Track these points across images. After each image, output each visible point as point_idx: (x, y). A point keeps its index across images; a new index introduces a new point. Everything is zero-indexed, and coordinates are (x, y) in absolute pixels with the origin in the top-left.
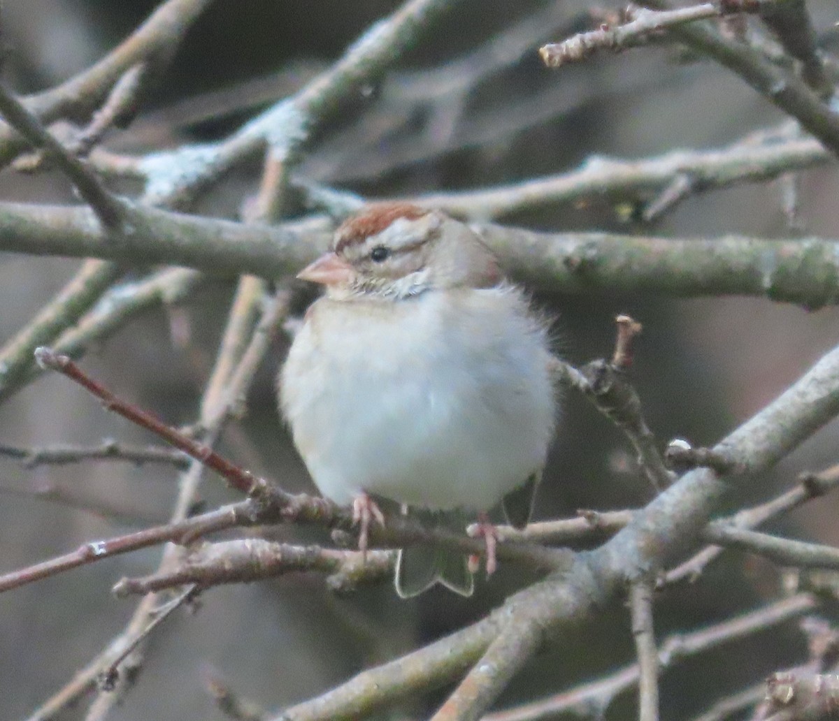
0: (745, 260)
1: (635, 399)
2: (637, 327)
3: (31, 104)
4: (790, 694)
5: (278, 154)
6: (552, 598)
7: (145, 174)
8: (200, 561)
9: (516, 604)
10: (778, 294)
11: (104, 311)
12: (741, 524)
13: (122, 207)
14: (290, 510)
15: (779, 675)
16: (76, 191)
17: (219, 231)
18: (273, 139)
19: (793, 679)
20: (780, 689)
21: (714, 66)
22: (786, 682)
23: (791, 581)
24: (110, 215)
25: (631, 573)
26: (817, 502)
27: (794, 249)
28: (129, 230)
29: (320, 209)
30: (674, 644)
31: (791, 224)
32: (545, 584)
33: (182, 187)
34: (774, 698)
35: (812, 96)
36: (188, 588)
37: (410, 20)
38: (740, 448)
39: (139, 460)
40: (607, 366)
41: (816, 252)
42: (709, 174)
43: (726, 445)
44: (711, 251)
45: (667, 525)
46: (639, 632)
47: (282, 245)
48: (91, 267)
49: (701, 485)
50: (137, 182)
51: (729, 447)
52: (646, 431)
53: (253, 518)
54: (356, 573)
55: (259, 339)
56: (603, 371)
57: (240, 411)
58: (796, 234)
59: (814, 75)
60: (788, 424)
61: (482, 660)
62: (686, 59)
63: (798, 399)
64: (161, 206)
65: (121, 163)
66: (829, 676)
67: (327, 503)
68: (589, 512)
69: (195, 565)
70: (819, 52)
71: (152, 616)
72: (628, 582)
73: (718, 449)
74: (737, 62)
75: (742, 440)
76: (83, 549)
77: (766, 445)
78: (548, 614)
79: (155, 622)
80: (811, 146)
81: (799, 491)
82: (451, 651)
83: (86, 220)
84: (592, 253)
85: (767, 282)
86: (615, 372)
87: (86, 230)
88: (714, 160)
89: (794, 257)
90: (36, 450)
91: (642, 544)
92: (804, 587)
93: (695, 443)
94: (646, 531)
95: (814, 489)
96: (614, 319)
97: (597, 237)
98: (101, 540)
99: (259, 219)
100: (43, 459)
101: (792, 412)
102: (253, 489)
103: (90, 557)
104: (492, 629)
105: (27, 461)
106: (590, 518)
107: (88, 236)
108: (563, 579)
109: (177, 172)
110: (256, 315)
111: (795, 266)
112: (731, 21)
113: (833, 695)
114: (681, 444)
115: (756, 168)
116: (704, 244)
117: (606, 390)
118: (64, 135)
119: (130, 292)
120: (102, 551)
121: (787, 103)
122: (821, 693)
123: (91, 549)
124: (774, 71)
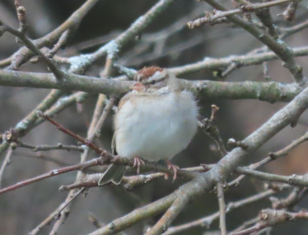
0: (251, 88)
1: (217, 130)
2: (218, 108)
3: (35, 42)
4: (266, 216)
5: (110, 56)
6: (193, 187)
7: (70, 63)
8: (85, 180)
9: (182, 189)
10: (261, 98)
11: (58, 104)
12: (251, 168)
13: (63, 73)
14: (113, 160)
15: (263, 211)
16: (48, 68)
17: (92, 80)
18: (108, 52)
19: (267, 212)
20: (263, 215)
21: (242, 29)
22: (265, 213)
23: (266, 185)
24: (59, 75)
25: (217, 179)
26: (274, 162)
27: (266, 85)
28: (65, 80)
29: (124, 73)
30: (231, 205)
31: (266, 77)
32: (191, 183)
33: (81, 66)
34: (261, 217)
35: (272, 38)
36: (83, 188)
37: (150, 15)
38: (250, 141)
39: (68, 149)
40: (209, 120)
41: (273, 85)
42: (242, 62)
43: (246, 140)
44: (241, 86)
45: (228, 165)
46: (220, 197)
47: (111, 84)
48: (53, 91)
49: (238, 153)
50: (68, 65)
51: (247, 141)
52: (221, 140)
53: (102, 163)
54: (133, 183)
55: (104, 113)
56: (207, 122)
57: (99, 135)
58: (267, 80)
59: (272, 32)
60: (264, 134)
61: (172, 206)
62: (233, 27)
63: (268, 127)
64: (74, 73)
65: (63, 59)
66: (278, 211)
67: (125, 158)
68: (203, 165)
69: (84, 182)
70: (273, 25)
71: (72, 197)
72: (216, 182)
73: (243, 141)
74: (249, 28)
75: (251, 139)
76: (51, 172)
77: (257, 141)
78: (192, 192)
79: (72, 199)
80: (271, 54)
81: (268, 158)
82: (162, 203)
83: (52, 77)
84: (205, 86)
85: (258, 95)
86: (211, 122)
87: (52, 80)
88: (243, 58)
89: (266, 87)
90: (37, 146)
91: (220, 170)
92: (270, 187)
93: (236, 140)
94: (221, 166)
95: (273, 157)
96: (211, 106)
97: (207, 81)
98: (56, 169)
99: (105, 76)
100: (39, 149)
101: (266, 131)
102: (102, 154)
103: (53, 175)
104: (175, 196)
105: (34, 150)
106: (204, 166)
107: (53, 82)
108: (196, 181)
109: (79, 62)
110: (104, 105)
111: (267, 90)
112: (247, 16)
113: (279, 217)
114: (232, 140)
115: (256, 60)
116: (239, 83)
117: (208, 127)
118: (45, 51)
119: (66, 99)
120: (57, 173)
121: (264, 40)
122: (276, 216)
123: (53, 172)
124: (260, 31)
